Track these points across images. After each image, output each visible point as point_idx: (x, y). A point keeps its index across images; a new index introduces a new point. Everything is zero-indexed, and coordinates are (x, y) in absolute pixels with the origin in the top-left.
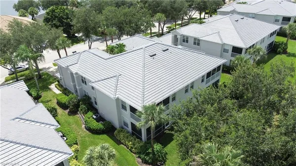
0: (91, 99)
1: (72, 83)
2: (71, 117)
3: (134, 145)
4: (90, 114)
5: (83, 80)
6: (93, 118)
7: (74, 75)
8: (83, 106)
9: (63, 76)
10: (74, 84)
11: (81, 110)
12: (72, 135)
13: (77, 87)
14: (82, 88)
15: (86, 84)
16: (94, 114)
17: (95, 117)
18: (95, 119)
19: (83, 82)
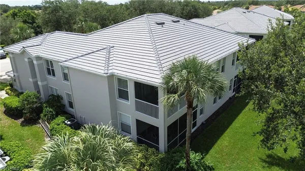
0: (62, 98)
1: (31, 80)
2: (26, 128)
3: (146, 158)
4: (60, 119)
5: (48, 70)
6: (66, 124)
7: (35, 62)
8: (47, 110)
9: (17, 72)
10: (35, 80)
11: (45, 116)
12: (23, 152)
13: (40, 83)
14: (47, 85)
15: (54, 75)
16: (67, 118)
17: (69, 123)
18: (70, 125)
19: (49, 73)
